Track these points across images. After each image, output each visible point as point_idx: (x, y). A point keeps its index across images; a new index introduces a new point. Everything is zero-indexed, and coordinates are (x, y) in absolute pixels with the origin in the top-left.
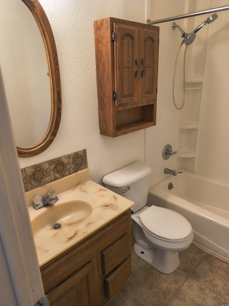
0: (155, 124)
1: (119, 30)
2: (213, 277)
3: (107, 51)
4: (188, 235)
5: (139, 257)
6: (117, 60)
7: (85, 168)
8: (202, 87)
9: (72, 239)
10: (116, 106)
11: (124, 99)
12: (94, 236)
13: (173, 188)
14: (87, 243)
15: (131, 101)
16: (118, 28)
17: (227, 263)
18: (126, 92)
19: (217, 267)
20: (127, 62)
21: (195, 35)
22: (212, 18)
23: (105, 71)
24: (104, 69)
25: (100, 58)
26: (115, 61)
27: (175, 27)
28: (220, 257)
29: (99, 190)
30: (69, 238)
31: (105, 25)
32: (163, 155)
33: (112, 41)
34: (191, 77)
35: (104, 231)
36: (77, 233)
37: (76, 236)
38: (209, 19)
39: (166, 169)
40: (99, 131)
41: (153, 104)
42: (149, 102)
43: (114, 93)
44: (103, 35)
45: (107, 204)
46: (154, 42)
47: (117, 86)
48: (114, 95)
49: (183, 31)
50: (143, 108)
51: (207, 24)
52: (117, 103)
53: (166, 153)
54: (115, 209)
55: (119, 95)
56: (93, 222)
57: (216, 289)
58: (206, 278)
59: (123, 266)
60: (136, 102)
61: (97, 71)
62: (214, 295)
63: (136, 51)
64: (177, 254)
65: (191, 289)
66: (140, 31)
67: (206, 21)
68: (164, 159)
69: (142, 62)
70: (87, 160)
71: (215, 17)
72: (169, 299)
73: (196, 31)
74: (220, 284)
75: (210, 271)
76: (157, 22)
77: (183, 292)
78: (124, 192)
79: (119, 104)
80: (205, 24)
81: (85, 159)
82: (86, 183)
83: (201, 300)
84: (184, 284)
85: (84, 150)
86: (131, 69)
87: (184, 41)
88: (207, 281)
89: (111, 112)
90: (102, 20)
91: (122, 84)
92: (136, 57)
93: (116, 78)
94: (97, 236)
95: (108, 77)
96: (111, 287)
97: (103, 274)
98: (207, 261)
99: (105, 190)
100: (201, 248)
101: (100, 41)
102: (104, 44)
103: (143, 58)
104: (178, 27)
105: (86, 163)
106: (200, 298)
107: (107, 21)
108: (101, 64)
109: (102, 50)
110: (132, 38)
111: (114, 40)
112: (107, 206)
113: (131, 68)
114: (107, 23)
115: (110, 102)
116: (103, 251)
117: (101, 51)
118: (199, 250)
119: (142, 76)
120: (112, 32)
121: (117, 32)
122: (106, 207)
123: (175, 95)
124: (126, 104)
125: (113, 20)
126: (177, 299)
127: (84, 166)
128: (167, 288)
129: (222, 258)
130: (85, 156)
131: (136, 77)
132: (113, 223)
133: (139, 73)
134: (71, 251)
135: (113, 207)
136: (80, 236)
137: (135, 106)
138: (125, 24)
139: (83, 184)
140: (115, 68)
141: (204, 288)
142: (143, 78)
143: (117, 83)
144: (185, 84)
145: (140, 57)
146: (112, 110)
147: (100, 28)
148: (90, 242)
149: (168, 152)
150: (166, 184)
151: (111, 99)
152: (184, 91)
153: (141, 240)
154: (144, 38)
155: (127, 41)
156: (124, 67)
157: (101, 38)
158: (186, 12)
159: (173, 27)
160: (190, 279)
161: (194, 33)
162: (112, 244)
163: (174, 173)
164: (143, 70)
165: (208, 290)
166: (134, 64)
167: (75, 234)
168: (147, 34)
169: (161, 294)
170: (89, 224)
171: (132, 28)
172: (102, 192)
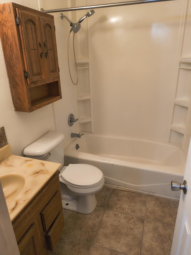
0: (61, 98)
1: (22, 15)
2: (121, 204)
3: (13, 33)
4: (101, 179)
5: (65, 209)
6: (24, 42)
7: (5, 145)
8: (89, 66)
9: (14, 209)
10: (29, 83)
11: (34, 77)
12: (34, 200)
13: (79, 147)
14: (29, 208)
15: (41, 79)
16: (21, 14)
17: (127, 191)
18: (35, 71)
19: (122, 196)
20: (33, 44)
21: (80, 25)
22: (91, 13)
23: (13, 52)
24: (12, 50)
25: (6, 40)
26: (22, 43)
27: (62, 17)
28: (122, 188)
29: (25, 161)
30: (12, 209)
31: (7, 9)
32: (68, 123)
33: (17, 25)
34: (81, 59)
35: (41, 194)
36: (18, 203)
37: (18, 206)
38: (88, 13)
39: (72, 134)
40: (13, 108)
41: (57, 81)
42: (54, 79)
43: (25, 72)
44: (6, 18)
45: (38, 171)
46: (51, 28)
47: (27, 65)
48: (26, 74)
49: (70, 21)
50: (49, 85)
51: (87, 17)
52: (30, 82)
53: (70, 120)
54: (46, 173)
55: (30, 73)
56: (29, 190)
57: (124, 211)
58: (117, 206)
59: (58, 219)
60: (45, 80)
61: (4, 52)
62: (125, 215)
63: (39, 35)
64: (94, 196)
65: (109, 218)
66: (39, 18)
67: (87, 14)
68: (70, 126)
69: (45, 45)
70: (6, 136)
71: (93, 12)
72: (96, 231)
73: (80, 22)
74: (126, 206)
75: (118, 200)
76: (49, 11)
77: (104, 222)
78: (46, 159)
79: (31, 82)
80: (86, 17)
81: (4, 136)
82: (9, 158)
83: (117, 222)
84: (104, 216)
85: (2, 128)
86: (36, 51)
87: (72, 30)
88: (118, 208)
89: (25, 90)
90: (4, 4)
91: (31, 64)
92: (39, 40)
93: (25, 59)
94: (36, 200)
95: (17, 57)
96: (52, 240)
97: (44, 231)
98: (114, 194)
99: (31, 160)
100: (108, 186)
101: (3, 24)
102: (8, 27)
103: (45, 41)
104: (65, 17)
105: (6, 140)
106: (117, 221)
107: (9, 5)
108: (7, 46)
109: (8, 33)
110: (34, 24)
111: (19, 24)
112: (37, 173)
113: (36, 49)
114: (9, 7)
115: (23, 80)
116: (42, 211)
117: (6, 33)
118: (108, 188)
119: (46, 57)
120: (16, 16)
121: (21, 17)
122: (36, 175)
123: (71, 73)
124: (36, 82)
125: (15, 6)
126: (101, 229)
127: (4, 143)
128: (92, 224)
129: (123, 189)
130: (4, 134)
131: (42, 58)
132: (47, 185)
133: (44, 55)
134: (16, 220)
135: (44, 172)
136: (22, 204)
137: (44, 83)
138: (26, 10)
139: (6, 160)
140: (23, 49)
141: (117, 213)
142: (47, 58)
143: (27, 63)
144: (77, 65)
145: (42, 41)
146: (25, 87)
147: (3, 12)
148: (31, 207)
149: (72, 120)
150: (74, 145)
151: (23, 78)
152: (77, 70)
153: (64, 195)
154: (43, 24)
155: (30, 25)
156: (31, 48)
157: (4, 21)
158: (69, 6)
159: (61, 17)
160: (106, 211)
161: (79, 23)
162: (48, 203)
163: (79, 136)
164: (46, 52)
165: (120, 214)
166: (39, 46)
167: (17, 204)
168: (45, 21)
169: (90, 230)
170: (27, 192)
171: (32, 14)
172: (29, 163)
